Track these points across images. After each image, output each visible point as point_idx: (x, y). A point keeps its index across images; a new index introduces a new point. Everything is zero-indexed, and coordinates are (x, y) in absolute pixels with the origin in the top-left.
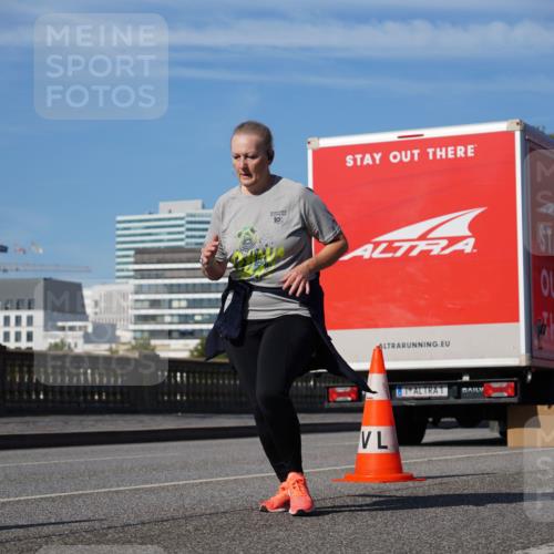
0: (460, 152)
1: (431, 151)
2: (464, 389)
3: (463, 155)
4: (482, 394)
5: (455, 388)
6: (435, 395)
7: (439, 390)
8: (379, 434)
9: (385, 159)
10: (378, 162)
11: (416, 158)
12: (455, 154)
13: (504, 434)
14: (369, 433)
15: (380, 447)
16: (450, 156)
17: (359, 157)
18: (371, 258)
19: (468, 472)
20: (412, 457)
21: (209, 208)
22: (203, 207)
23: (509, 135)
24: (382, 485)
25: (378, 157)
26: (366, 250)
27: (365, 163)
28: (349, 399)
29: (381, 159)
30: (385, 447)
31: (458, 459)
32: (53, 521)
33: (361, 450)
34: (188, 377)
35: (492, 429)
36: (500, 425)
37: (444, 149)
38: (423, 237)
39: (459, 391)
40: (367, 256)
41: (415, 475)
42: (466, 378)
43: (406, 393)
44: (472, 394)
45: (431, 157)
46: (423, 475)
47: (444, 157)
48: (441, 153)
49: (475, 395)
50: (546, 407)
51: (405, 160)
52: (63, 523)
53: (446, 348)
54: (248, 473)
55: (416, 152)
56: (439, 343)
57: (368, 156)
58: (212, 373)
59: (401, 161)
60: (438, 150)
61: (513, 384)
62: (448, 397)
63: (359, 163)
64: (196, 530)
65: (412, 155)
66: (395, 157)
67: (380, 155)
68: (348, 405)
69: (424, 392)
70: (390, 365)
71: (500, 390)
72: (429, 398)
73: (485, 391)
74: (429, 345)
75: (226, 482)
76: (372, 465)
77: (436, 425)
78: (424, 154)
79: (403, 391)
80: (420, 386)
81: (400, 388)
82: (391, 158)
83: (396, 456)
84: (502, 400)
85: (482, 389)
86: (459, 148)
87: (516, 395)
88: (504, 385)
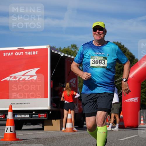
0: (34, 53)
1: (26, 52)
2: (33, 115)
3: (35, 54)
4: (38, 117)
5: (31, 115)
6: (26, 117)
7: (27, 115)
8: (10, 128)
9: (14, 54)
10: (12, 55)
11: (22, 54)
12: (33, 53)
13: (43, 127)
14: (8, 128)
15: (11, 131)
16: (31, 54)
17: (7, 53)
19: (34, 138)
20: (19, 134)
23: (47, 49)
24: (11, 142)
25: (12, 54)
26: (8, 78)
27: (9, 55)
28: (3, 118)
29: (13, 54)
30: (12, 132)
31: (31, 134)
33: (5, 132)
35: (40, 126)
36: (42, 125)
37: (29, 52)
38: (23, 75)
39: (32, 116)
40: (8, 80)
41: (20, 139)
42: (34, 113)
43: (18, 116)
44: (35, 117)
45: (26, 54)
46: (22, 139)
47: (29, 54)
48: (29, 53)
49: (36, 117)
50: (54, 120)
51: (19, 55)
53: (29, 105)
55: (22, 53)
56: (27, 103)
57: (9, 53)
59: (18, 55)
60: (28, 52)
61: (46, 114)
62: (29, 118)
63: (7, 55)
65: (21, 53)
66: (17, 54)
67: (13, 53)
68: (2, 119)
69: (23, 116)
70: (14, 109)
71: (43, 116)
72: (24, 118)
73: (39, 116)
74: (24, 103)
76: (8, 136)
77: (25, 124)
78: (24, 53)
79: (17, 116)
80: (21, 114)
81: (16, 115)
82: (16, 54)
83: (15, 134)
84: (43, 118)
85: (38, 115)
86: (34, 52)
87: (47, 117)
88: (44, 114)
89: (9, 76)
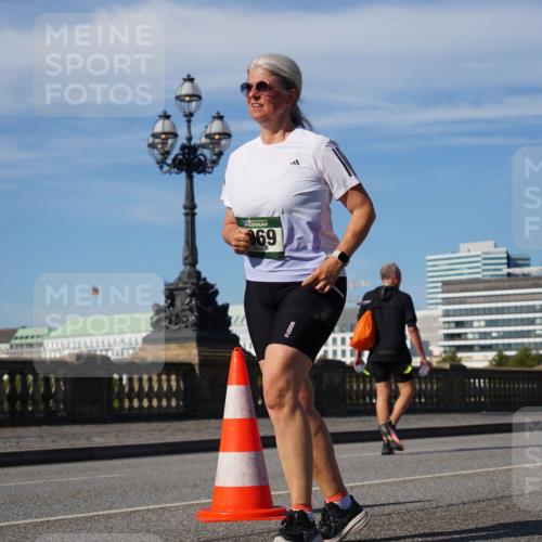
21: (501, 247)
22: (496, 246)
34: (489, 383)
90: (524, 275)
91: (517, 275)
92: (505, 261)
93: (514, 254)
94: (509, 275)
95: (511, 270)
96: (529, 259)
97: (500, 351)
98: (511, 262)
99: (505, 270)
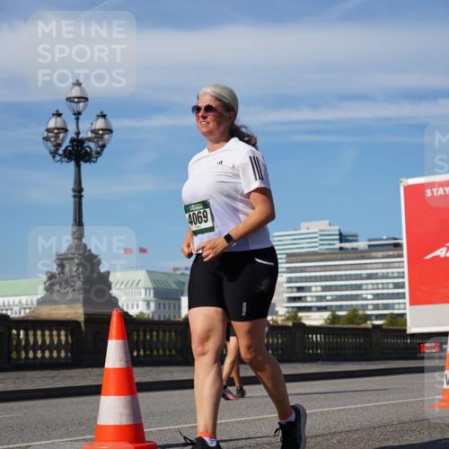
18: (445, 257)
21: (334, 225)
22: (330, 225)
26: (441, 252)
32: (244, 437)
34: (325, 338)
40: (442, 255)
52: (251, 438)
54: (370, 402)
58: (341, 335)
64: (340, 442)
75: (356, 409)
89: (443, 246)
90: (352, 249)
91: (347, 249)
92: (338, 237)
93: (345, 232)
94: (341, 248)
95: (343, 245)
96: (357, 236)
97: (333, 312)
98: (342, 238)
99: (338, 245)
